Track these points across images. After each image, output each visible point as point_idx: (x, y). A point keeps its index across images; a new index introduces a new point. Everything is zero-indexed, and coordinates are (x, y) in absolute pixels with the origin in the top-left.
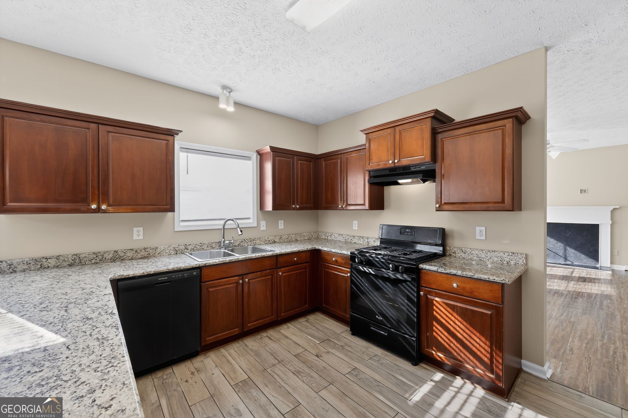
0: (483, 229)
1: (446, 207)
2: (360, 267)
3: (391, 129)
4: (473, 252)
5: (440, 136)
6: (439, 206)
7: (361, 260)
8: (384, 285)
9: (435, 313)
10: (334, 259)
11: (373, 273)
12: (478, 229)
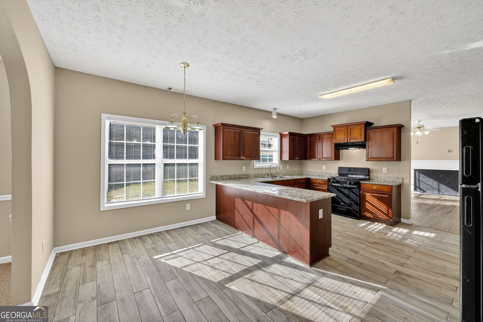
0: (386, 168)
1: (370, 159)
2: (333, 184)
3: (346, 126)
4: (382, 178)
5: (368, 131)
6: (368, 159)
7: (333, 181)
8: (345, 190)
9: (366, 199)
10: (318, 182)
11: (340, 186)
12: (384, 168)
